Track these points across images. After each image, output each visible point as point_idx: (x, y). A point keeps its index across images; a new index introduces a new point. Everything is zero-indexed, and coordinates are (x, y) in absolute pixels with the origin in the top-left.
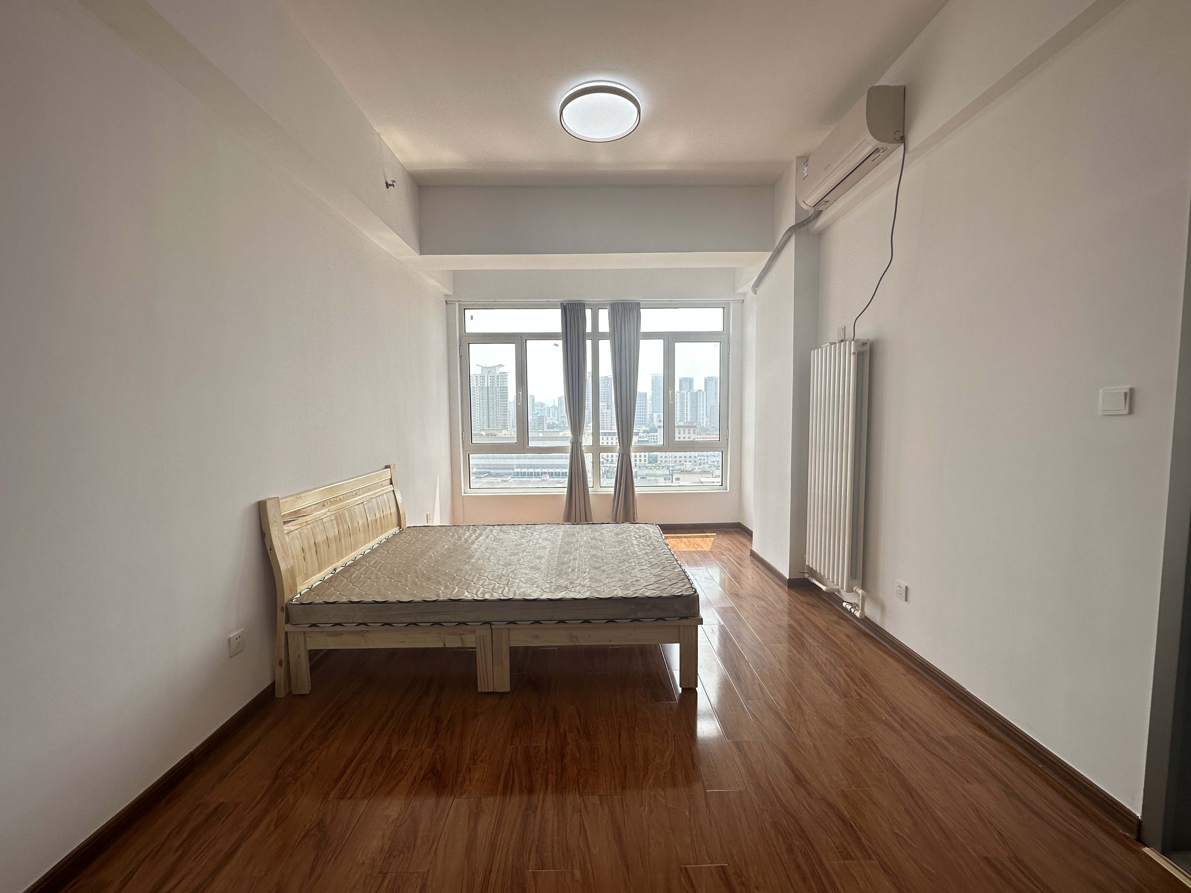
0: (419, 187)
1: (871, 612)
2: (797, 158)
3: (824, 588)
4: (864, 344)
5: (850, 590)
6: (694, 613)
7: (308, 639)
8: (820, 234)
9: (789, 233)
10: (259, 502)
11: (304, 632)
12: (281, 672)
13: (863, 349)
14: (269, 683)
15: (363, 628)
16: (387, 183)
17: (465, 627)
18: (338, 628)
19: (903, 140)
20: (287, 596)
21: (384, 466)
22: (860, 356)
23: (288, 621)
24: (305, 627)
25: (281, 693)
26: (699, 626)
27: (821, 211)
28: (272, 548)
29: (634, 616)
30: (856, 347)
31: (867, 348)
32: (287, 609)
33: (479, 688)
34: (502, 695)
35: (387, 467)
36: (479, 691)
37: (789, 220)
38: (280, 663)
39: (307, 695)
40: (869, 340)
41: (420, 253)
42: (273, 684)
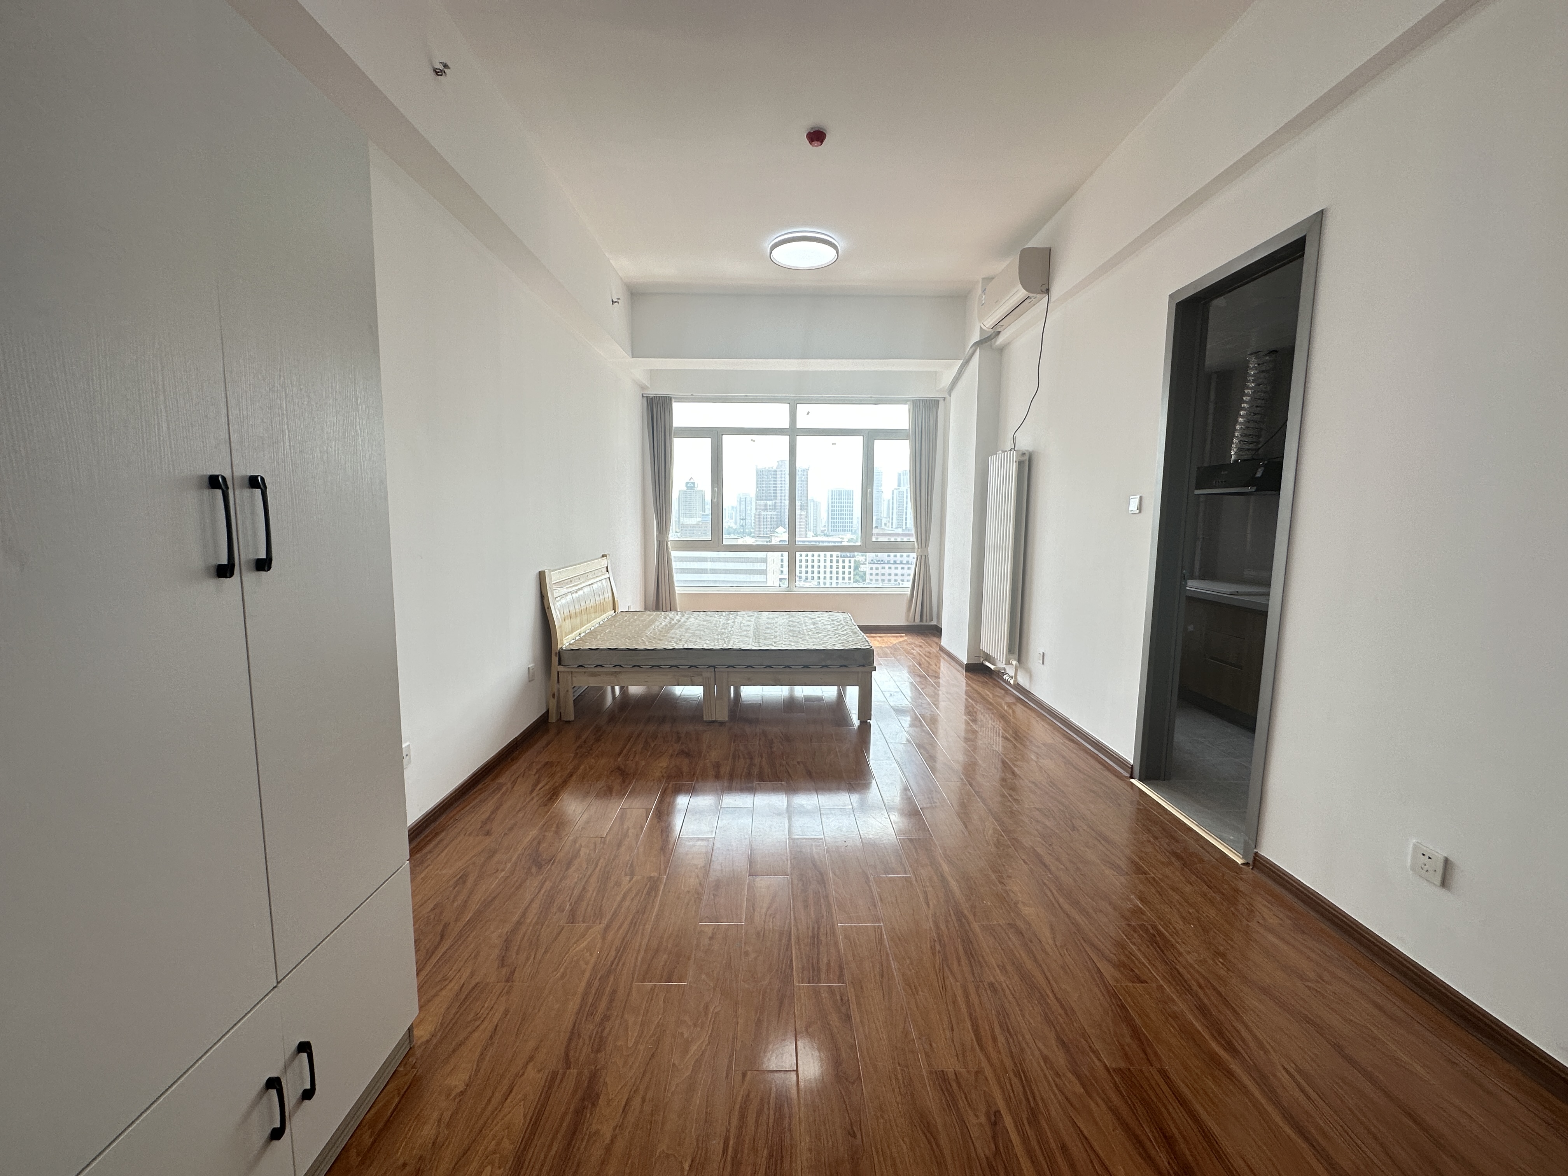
0: (632, 294)
1: (1023, 680)
2: (983, 279)
3: (992, 667)
4: (1024, 454)
5: (1008, 663)
6: (870, 662)
7: (574, 678)
8: (1001, 350)
9: (973, 348)
10: (540, 572)
11: (572, 672)
12: (553, 703)
13: (1022, 459)
14: (544, 711)
15: (617, 669)
16: (613, 301)
17: (695, 669)
18: (599, 669)
19: (1048, 291)
20: (559, 647)
21: (601, 555)
22: (1020, 464)
23: (560, 663)
24: (573, 668)
25: (553, 718)
26: (873, 672)
27: (999, 332)
28: (549, 608)
29: (824, 664)
30: (1017, 457)
31: (1027, 458)
32: (560, 654)
33: (704, 717)
34: (722, 724)
35: (603, 556)
36: (705, 720)
37: (976, 337)
38: (554, 695)
39: (573, 721)
40: (1027, 451)
41: (632, 355)
42: (548, 711)
